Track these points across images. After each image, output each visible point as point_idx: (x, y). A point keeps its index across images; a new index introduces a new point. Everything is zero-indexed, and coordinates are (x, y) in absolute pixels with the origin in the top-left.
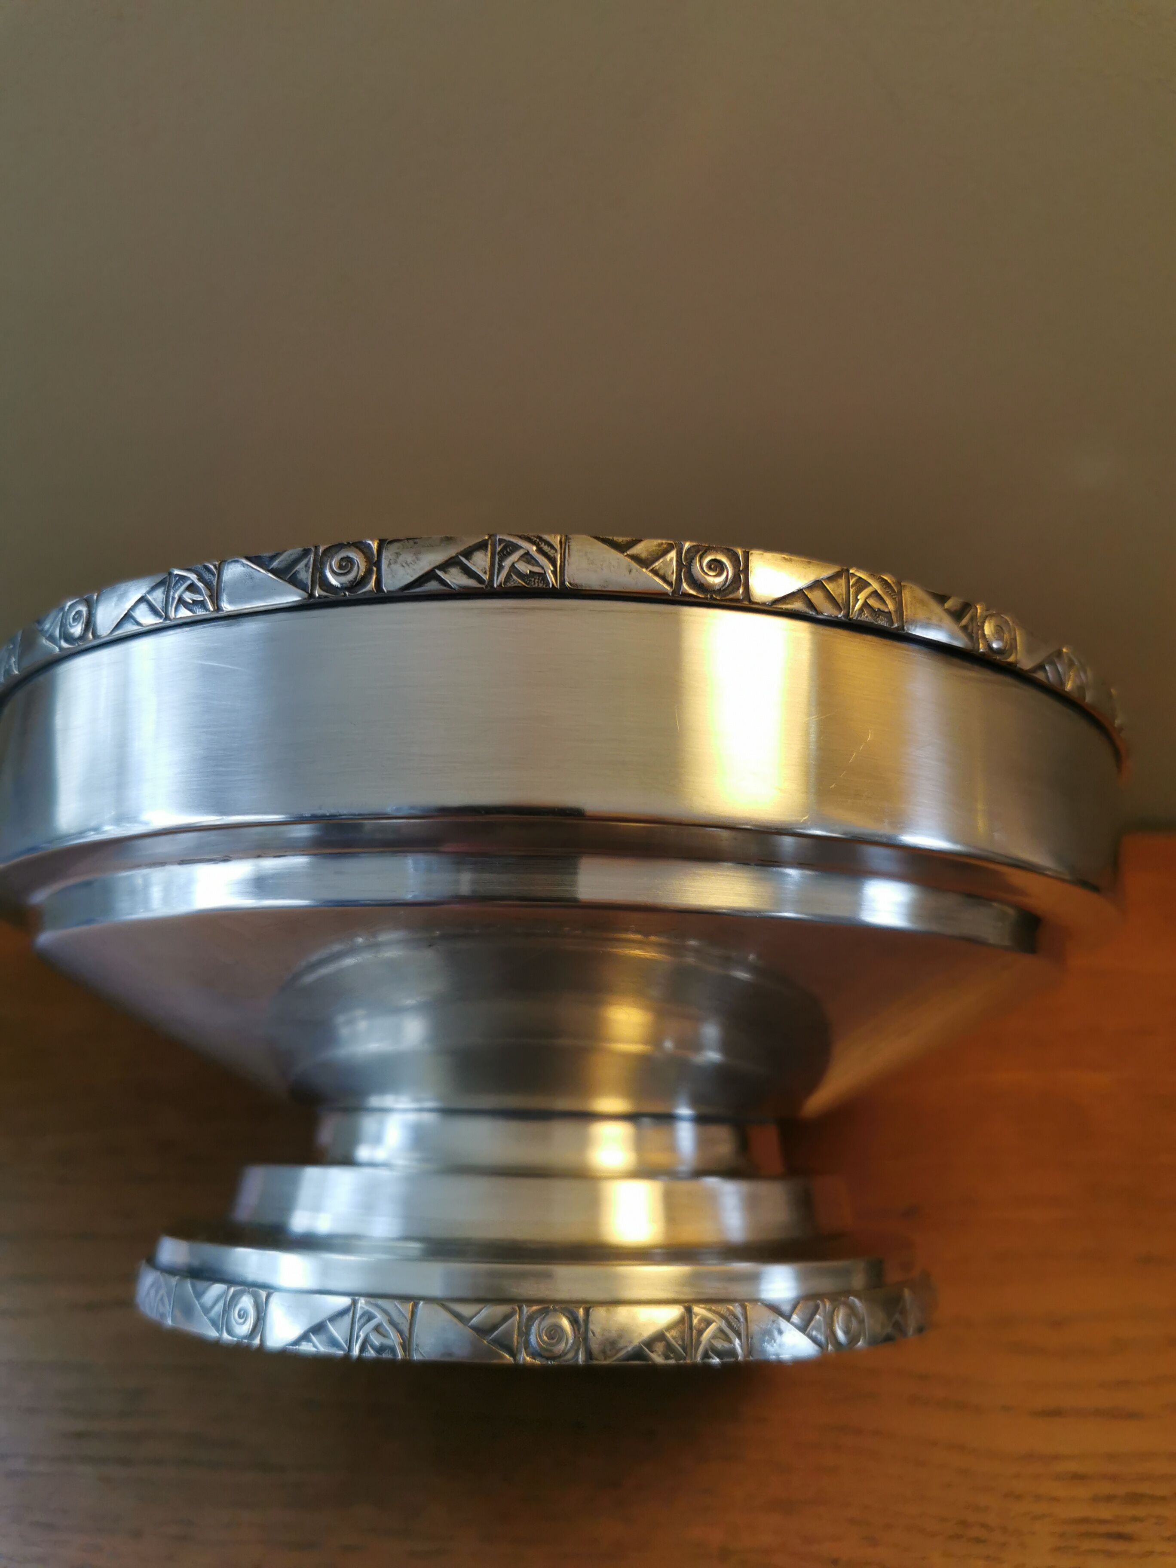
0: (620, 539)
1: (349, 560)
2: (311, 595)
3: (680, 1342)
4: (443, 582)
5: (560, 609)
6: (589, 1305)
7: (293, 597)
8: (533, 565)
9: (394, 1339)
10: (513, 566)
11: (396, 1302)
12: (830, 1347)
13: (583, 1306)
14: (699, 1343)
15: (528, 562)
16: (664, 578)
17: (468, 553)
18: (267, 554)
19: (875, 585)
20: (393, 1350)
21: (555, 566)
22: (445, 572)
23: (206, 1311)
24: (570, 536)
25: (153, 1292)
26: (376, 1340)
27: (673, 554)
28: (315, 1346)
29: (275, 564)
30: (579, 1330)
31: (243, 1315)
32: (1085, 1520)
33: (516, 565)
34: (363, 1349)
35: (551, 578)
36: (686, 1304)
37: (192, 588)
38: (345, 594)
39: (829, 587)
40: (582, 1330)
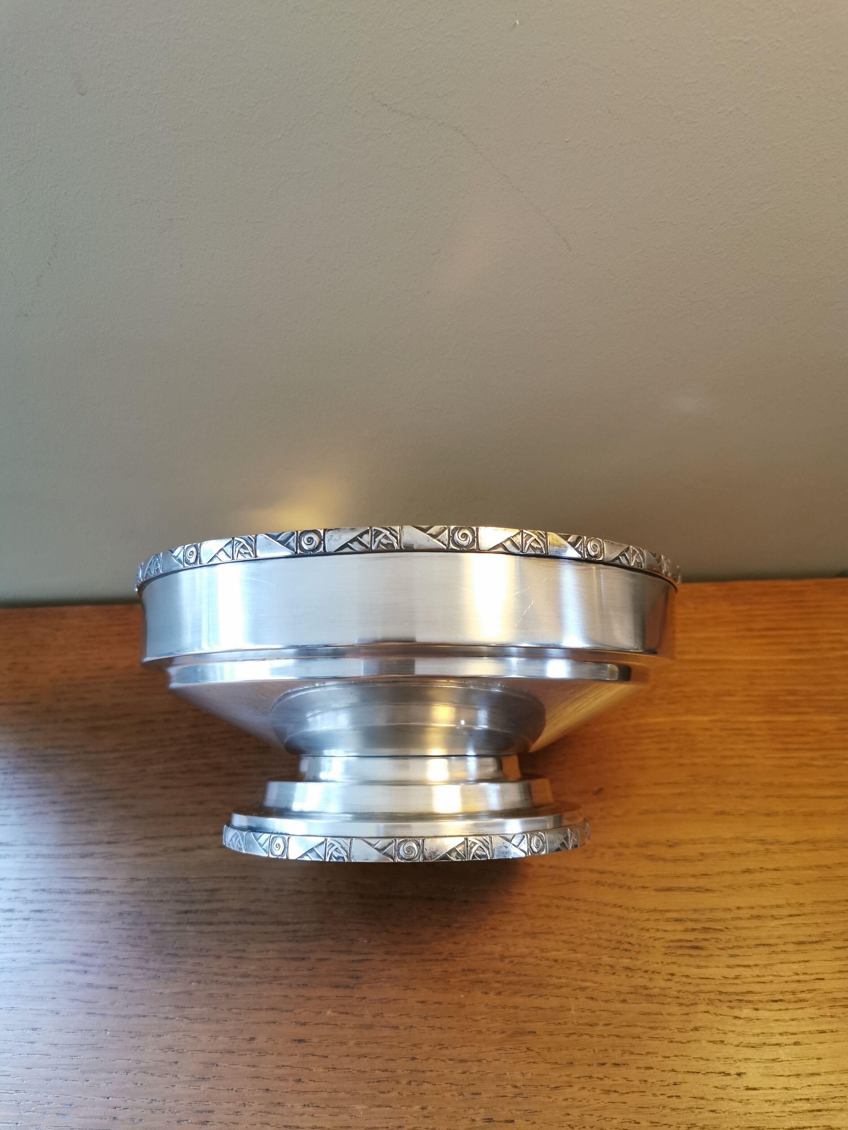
0: (424, 527)
1: (311, 538)
2: (296, 553)
3: (463, 852)
4: (351, 548)
5: (400, 557)
6: (424, 838)
7: (288, 552)
8: (388, 540)
9: (344, 854)
10: (380, 541)
11: (344, 839)
12: (530, 854)
13: (422, 839)
14: (471, 852)
15: (386, 539)
16: (442, 543)
17: (361, 535)
18: (276, 534)
19: (535, 537)
20: (343, 858)
21: (397, 540)
22: (352, 544)
23: (261, 845)
24: (403, 526)
25: (234, 839)
26: (336, 854)
27: (446, 532)
28: (310, 858)
29: (279, 539)
30: (420, 848)
31: (278, 846)
32: (680, 941)
33: (381, 540)
34: (330, 858)
35: (396, 545)
36: (465, 837)
37: (243, 547)
38: (310, 553)
39: (514, 539)
40: (421, 848)
